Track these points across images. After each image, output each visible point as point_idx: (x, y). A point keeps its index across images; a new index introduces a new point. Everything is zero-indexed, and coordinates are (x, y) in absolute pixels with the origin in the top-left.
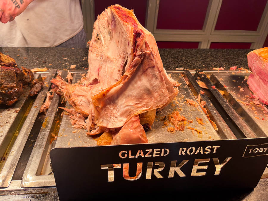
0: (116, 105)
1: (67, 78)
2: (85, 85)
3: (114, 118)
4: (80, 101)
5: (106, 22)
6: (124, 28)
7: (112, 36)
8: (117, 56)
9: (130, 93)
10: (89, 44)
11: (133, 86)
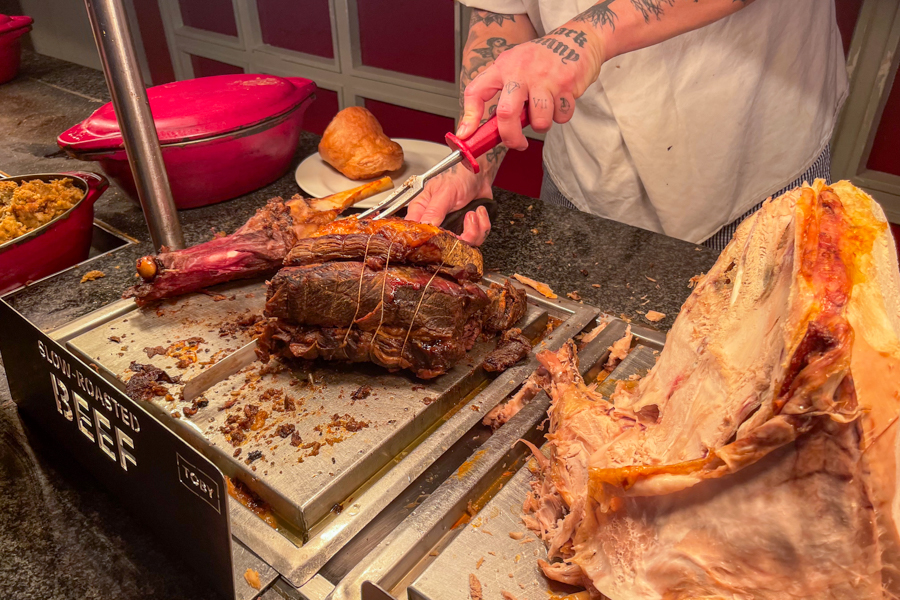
0: (653, 531)
1: (610, 348)
2: (611, 413)
3: (628, 570)
4: (573, 454)
5: (779, 232)
6: (791, 294)
7: (772, 290)
8: (748, 366)
9: (714, 521)
10: (696, 283)
11: (735, 502)
